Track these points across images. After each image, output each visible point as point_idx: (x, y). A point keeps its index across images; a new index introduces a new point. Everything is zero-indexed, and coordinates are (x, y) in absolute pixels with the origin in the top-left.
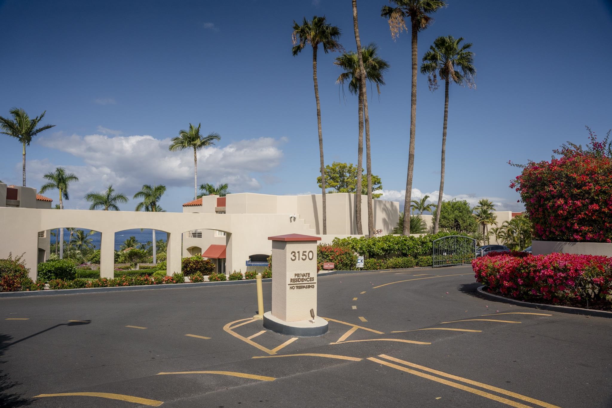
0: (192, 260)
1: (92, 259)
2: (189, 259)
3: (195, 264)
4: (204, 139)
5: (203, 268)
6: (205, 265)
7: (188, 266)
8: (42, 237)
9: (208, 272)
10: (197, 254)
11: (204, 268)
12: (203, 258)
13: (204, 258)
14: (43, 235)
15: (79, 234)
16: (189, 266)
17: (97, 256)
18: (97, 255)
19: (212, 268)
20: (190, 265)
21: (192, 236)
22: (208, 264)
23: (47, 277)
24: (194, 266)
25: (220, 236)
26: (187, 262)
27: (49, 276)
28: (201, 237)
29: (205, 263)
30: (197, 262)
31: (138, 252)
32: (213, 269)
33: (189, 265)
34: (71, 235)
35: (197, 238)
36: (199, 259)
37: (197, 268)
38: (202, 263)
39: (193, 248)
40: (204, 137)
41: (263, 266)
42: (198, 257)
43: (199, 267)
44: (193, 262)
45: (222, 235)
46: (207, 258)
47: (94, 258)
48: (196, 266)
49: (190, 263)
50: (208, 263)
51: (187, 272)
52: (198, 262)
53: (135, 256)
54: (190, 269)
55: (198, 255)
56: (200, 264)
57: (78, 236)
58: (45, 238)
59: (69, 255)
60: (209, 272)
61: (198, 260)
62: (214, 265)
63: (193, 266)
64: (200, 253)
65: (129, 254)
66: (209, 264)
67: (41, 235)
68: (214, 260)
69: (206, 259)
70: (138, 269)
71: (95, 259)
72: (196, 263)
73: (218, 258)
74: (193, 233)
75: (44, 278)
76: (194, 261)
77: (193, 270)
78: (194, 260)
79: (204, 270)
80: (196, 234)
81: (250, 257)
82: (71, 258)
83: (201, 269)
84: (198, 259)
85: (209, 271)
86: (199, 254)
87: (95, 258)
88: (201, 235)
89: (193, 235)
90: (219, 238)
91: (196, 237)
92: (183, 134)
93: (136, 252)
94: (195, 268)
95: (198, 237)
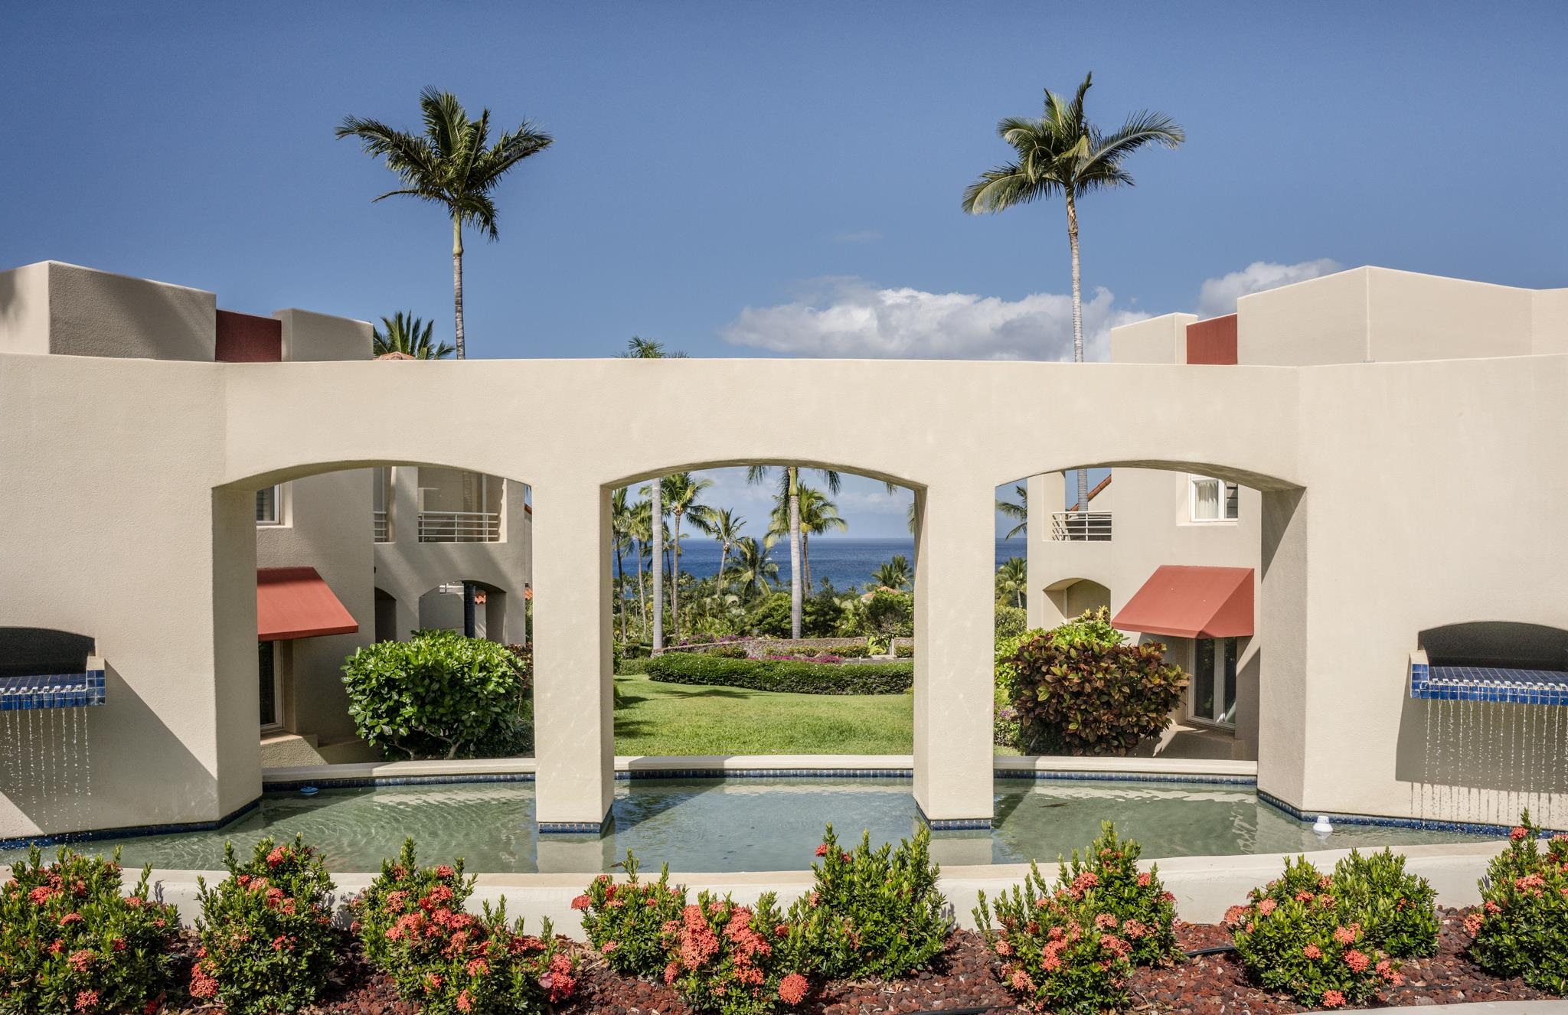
0: (1063, 644)
1: (760, 622)
2: (1048, 637)
3: (1077, 670)
4: (1107, 142)
5: (1120, 691)
6: (1133, 674)
7: (1038, 677)
8: (491, 539)
9: (1147, 710)
10: (1088, 612)
11: (1126, 690)
12: (1120, 632)
13: (1126, 634)
14: (496, 532)
15: (746, 550)
16: (1048, 678)
17: (775, 613)
18: (773, 608)
19: (1173, 691)
20: (1048, 672)
21: (1067, 533)
22: (1147, 670)
23: (384, 707)
24: (1075, 678)
25: (1206, 520)
26: (1036, 654)
27: (392, 703)
28: (1109, 538)
29: (1132, 661)
30: (1089, 656)
31: (899, 602)
32: (1175, 697)
33: (1044, 669)
34: (725, 552)
35: (1087, 541)
36: (1101, 637)
37: (1088, 688)
38: (1116, 660)
39: (1068, 585)
40: (1103, 138)
41: (1544, 701)
42: (1093, 629)
43: (1099, 684)
44: (1068, 657)
45: (1217, 517)
46: (1139, 634)
47: (765, 617)
48: (1085, 680)
49: (1050, 661)
50: (1149, 659)
51: (1033, 710)
52: (1097, 658)
53: (889, 615)
54: (1052, 696)
55: (1092, 618)
56: (1106, 670)
57: (743, 554)
58: (503, 544)
59: (708, 607)
60: (1156, 710)
61: (1096, 648)
62: (1178, 677)
63: (1065, 678)
64: (1104, 608)
65: (870, 608)
66: (1154, 665)
67: (490, 533)
68: (1177, 643)
69: (1131, 639)
70: (891, 656)
71: (769, 620)
72: (1086, 662)
73: (1201, 633)
74: (1068, 524)
75: (375, 711)
76: (1073, 653)
77: (1067, 697)
78: (1071, 645)
79: (1128, 698)
80: (1083, 523)
81: (1428, 639)
82: (715, 616)
83: (1110, 695)
84: (1095, 640)
85: (1153, 707)
86: (1100, 614)
87: (768, 617)
88: (1109, 530)
89: (1070, 531)
90: (1203, 530)
91: (1083, 538)
92: (1019, 134)
93: (892, 602)
94: (1075, 689)
95: (1091, 538)
